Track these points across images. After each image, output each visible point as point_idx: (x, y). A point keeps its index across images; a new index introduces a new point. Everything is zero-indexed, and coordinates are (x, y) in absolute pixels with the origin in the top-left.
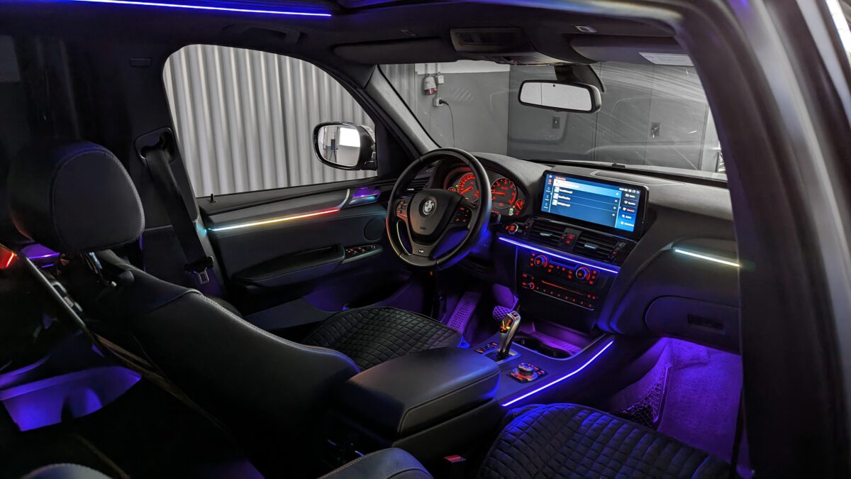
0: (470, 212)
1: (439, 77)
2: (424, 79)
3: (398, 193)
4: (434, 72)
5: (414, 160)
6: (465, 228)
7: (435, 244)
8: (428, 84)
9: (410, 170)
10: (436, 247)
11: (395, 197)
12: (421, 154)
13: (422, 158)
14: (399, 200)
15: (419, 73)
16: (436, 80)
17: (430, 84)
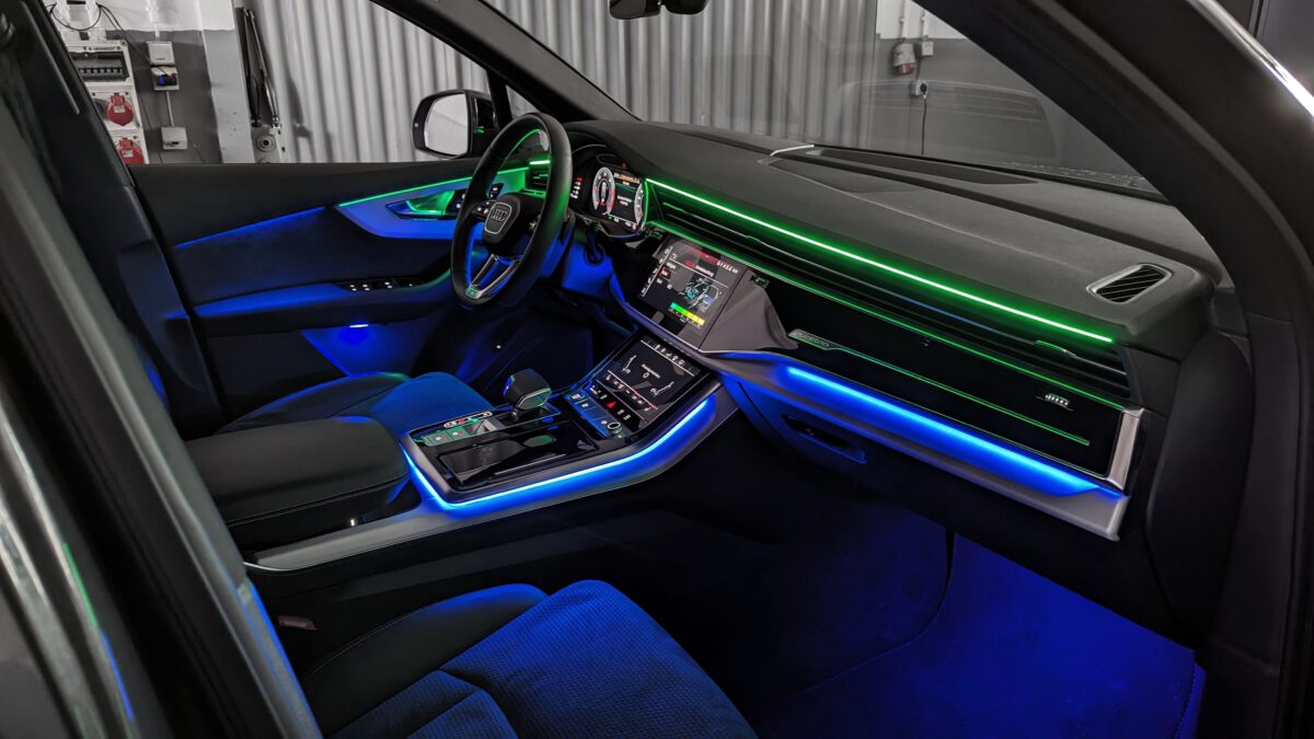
1: (924, 44)
2: (894, 48)
4: (915, 35)
8: (900, 56)
15: (883, 37)
16: (917, 50)
17: (905, 56)
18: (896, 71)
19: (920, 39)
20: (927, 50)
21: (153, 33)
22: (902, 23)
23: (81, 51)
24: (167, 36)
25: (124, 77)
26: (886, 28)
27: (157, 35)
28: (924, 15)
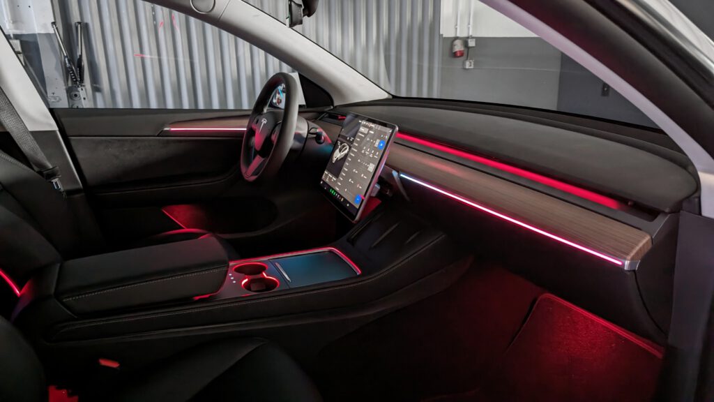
2: (452, 42)
4: (465, 35)
8: (456, 47)
15: (445, 36)
16: (466, 43)
17: (458, 47)
18: (455, 55)
19: (468, 38)
20: (472, 43)
22: (456, 29)
24: (17, 37)
26: (446, 32)
27: (12, 36)
28: (469, 24)
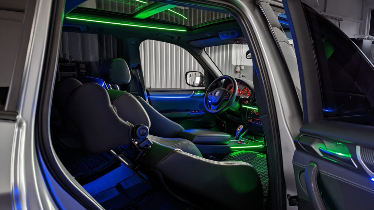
0: (230, 94)
2: (235, 67)
3: (209, 90)
5: (215, 79)
6: (228, 100)
7: (218, 105)
9: (213, 83)
10: (218, 106)
11: (208, 92)
12: (217, 78)
13: (218, 78)
14: (209, 93)
15: (233, 65)
16: (240, 68)
17: (238, 69)
18: (236, 72)
19: (241, 66)
20: (243, 68)
21: (80, 62)
22: (237, 62)
23: (67, 65)
24: (83, 63)
25: (75, 72)
26: (234, 63)
27: (81, 62)
28: (241, 60)
